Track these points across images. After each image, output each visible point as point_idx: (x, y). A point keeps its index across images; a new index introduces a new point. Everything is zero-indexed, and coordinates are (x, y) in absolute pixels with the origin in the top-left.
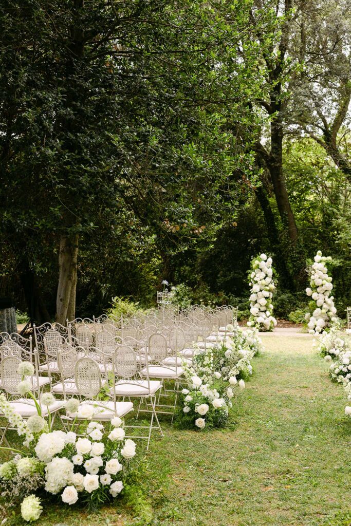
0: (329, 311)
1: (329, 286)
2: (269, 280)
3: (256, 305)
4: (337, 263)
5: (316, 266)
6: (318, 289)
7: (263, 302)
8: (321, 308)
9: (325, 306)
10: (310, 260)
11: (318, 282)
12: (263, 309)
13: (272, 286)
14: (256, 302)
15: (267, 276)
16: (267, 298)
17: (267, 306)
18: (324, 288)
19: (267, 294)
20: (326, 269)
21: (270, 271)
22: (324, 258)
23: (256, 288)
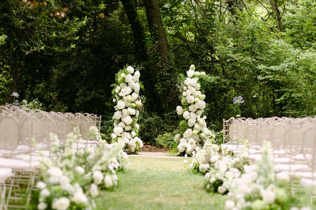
0: (201, 132)
1: (202, 104)
2: (135, 95)
3: (121, 124)
4: (211, 79)
5: (188, 81)
6: (190, 108)
7: (129, 120)
8: (192, 128)
9: (197, 126)
10: (182, 75)
11: (191, 99)
12: (128, 128)
13: (139, 103)
14: (120, 120)
15: (133, 91)
16: (132, 116)
17: (132, 125)
18: (197, 106)
19: (133, 112)
20: (199, 86)
21: (137, 86)
22: (198, 73)
23: (121, 104)
